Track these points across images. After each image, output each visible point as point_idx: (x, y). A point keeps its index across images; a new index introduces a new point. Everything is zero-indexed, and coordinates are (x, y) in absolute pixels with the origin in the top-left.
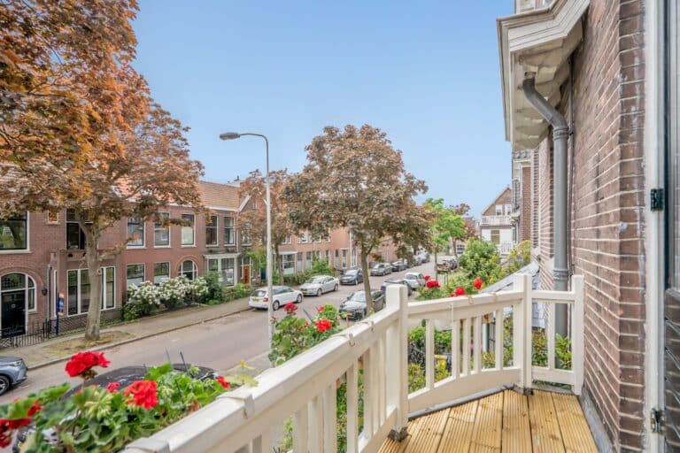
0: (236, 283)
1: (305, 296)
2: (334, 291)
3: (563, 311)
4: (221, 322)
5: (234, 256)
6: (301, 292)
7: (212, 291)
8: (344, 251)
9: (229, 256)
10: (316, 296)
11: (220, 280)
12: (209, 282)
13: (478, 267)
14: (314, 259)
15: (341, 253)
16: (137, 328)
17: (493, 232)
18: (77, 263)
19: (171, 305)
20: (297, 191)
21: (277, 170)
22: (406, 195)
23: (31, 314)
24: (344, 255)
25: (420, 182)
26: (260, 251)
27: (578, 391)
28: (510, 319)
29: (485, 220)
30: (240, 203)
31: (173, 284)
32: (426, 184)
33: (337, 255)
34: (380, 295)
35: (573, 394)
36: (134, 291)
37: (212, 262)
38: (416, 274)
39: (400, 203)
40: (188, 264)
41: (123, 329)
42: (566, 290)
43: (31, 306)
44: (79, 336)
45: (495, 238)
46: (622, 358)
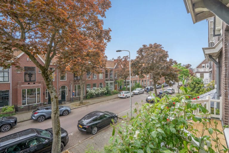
0: (113, 90)
1: (134, 94)
2: (143, 93)
3: (218, 104)
4: (111, 101)
5: (113, 82)
6: (133, 93)
7: (108, 92)
8: (145, 80)
9: (111, 82)
10: (138, 94)
11: (109, 89)
12: (107, 89)
13: (195, 87)
14: (136, 83)
15: (144, 81)
16: (90, 101)
17: (201, 74)
18: (76, 84)
19: (98, 96)
20: (135, 64)
21: (125, 56)
22: (170, 65)
23: (67, 96)
24: (145, 82)
25: (174, 61)
26: (120, 80)
27: (221, 119)
28: (206, 105)
29: (198, 70)
30: (114, 66)
31: (98, 89)
32: (177, 62)
33: (143, 81)
34: (159, 95)
35: (220, 120)
36: (89, 91)
37: (107, 83)
38: (171, 89)
39: (168, 68)
40: (101, 84)
41: (87, 101)
42: (219, 99)
43: (67, 94)
44: (78, 102)
45: (202, 76)
46: (225, 111)
